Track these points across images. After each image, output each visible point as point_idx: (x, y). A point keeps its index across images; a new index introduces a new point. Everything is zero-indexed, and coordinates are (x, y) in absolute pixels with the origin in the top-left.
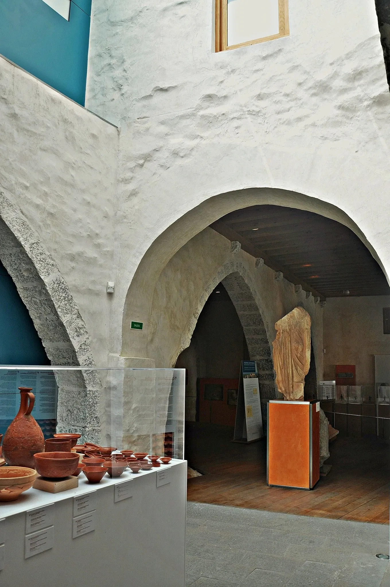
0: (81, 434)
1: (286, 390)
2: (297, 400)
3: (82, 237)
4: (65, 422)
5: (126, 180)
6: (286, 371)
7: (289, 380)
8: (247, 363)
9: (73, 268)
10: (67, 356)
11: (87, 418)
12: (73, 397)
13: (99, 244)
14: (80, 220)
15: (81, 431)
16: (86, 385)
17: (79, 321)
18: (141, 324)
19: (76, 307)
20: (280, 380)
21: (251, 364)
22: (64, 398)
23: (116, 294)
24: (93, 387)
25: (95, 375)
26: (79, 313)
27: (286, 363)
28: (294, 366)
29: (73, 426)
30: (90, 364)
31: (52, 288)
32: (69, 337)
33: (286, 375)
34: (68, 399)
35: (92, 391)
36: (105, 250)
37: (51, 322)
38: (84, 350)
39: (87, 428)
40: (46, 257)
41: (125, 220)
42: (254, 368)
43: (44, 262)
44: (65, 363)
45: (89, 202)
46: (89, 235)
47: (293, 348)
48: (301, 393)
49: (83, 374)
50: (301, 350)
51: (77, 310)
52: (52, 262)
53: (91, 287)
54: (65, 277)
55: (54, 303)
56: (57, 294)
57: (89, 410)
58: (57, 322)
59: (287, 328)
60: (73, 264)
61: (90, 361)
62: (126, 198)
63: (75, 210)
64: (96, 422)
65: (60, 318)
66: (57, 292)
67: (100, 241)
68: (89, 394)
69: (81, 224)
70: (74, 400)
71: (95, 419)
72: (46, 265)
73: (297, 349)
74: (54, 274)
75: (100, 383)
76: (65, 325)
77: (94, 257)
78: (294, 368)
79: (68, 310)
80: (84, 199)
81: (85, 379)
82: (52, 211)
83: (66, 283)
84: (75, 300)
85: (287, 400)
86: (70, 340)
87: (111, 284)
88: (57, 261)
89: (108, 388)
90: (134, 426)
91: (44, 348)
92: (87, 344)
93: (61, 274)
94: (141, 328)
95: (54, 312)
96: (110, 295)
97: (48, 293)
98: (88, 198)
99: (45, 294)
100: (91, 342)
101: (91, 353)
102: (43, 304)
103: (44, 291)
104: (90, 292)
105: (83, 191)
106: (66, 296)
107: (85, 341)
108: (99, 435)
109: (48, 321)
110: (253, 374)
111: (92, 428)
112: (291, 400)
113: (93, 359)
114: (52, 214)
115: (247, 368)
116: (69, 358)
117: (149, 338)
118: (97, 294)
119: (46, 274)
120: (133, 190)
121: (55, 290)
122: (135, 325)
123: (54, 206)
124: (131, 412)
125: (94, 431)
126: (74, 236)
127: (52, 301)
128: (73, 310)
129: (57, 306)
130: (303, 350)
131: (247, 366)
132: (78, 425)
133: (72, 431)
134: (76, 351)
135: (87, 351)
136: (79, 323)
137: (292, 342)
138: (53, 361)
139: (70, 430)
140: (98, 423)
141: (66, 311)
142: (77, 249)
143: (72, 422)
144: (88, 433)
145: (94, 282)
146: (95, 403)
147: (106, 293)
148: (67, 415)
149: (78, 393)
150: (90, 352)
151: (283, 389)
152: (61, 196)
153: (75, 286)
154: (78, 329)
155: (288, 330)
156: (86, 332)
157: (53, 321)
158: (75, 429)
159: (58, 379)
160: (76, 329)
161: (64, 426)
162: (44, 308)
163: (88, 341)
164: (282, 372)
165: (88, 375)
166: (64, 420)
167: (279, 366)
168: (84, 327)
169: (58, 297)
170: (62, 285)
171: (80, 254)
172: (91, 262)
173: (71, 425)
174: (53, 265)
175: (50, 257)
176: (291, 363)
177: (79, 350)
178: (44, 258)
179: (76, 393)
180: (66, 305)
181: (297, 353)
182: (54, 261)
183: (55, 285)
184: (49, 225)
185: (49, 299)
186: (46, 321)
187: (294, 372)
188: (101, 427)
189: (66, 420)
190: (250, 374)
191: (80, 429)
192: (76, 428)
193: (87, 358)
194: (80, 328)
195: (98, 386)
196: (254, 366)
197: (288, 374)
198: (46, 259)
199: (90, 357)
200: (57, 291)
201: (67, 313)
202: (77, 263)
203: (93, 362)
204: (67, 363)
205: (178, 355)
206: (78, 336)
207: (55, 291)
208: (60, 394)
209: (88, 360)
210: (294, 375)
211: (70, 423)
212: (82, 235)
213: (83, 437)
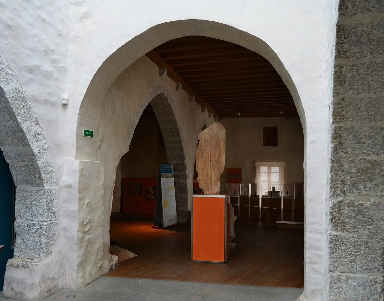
0: (39, 227)
1: (205, 187)
2: (214, 194)
3: (39, 51)
4: (24, 218)
5: (78, 3)
6: (206, 172)
7: (209, 178)
8: (164, 166)
9: (31, 79)
10: (26, 159)
11: (45, 213)
12: (32, 195)
13: (54, 59)
14: (36, 36)
15: (39, 225)
16: (44, 184)
17: (37, 127)
18: (92, 132)
19: (35, 115)
20: (201, 179)
21: (168, 167)
22: (22, 196)
23: (70, 105)
24: (50, 185)
25: (52, 175)
26: (37, 121)
27: (206, 165)
28: (212, 168)
29: (31, 221)
30: (48, 166)
31: (12, 96)
32: (29, 142)
33: (206, 174)
34: (26, 197)
35: (50, 189)
36: (59, 65)
37: (11, 128)
38: (43, 154)
39: (46, 222)
40: (5, 67)
41: (78, 40)
42: (171, 170)
43: (3, 71)
44: (24, 166)
45: (44, 20)
46: (45, 50)
47: (212, 154)
48: (217, 189)
49: (42, 174)
50: (218, 155)
51: (36, 118)
52: (11, 72)
53: (48, 98)
54: (23, 87)
55: (14, 110)
56: (16, 102)
57: (47, 206)
58: (17, 128)
59: (208, 138)
60: (31, 76)
61: (48, 164)
62: (78, 20)
63: (32, 25)
64: (53, 216)
65: (20, 125)
66: (17, 101)
67: (55, 57)
68: (47, 192)
69: (37, 39)
70: (32, 198)
71: (52, 214)
72: (5, 75)
73: (215, 155)
74: (13, 84)
75: (56, 182)
76: (24, 131)
77: (50, 71)
78: (212, 169)
79: (27, 117)
80: (40, 16)
81: (43, 179)
82: (10, 23)
83: (25, 93)
84: (33, 109)
85: (207, 194)
86: (30, 145)
87: (65, 96)
88: (15, 71)
89: (64, 186)
90: (87, 219)
91: (3, 152)
92: (45, 149)
93: (20, 84)
94: (92, 135)
95: (13, 119)
96: (65, 105)
97: (8, 101)
98: (44, 15)
99: (5, 102)
100: (49, 147)
101: (49, 156)
102: (3, 111)
103: (4, 99)
104: (47, 102)
105: (40, 8)
106: (25, 104)
107: (44, 146)
108: (56, 227)
109: (7, 128)
110: (170, 175)
111: (50, 222)
112: (210, 194)
113: (50, 162)
114: (9, 26)
115: (164, 170)
116: (28, 161)
117: (98, 144)
118: (54, 104)
119: (5, 83)
120: (85, 13)
121: (15, 98)
122: (87, 133)
123: (11, 19)
124: (85, 206)
125: (52, 224)
126: (31, 50)
127: (12, 108)
128: (32, 117)
129: (17, 114)
130: (219, 155)
131: (164, 168)
132: (36, 220)
133: (30, 225)
134: (36, 155)
135: (45, 154)
136: (38, 129)
137: (211, 149)
138: (11, 164)
139: (28, 225)
140: (55, 217)
141: (25, 119)
142: (34, 61)
143: (31, 218)
144: (46, 227)
145: (50, 94)
146: (52, 200)
147: (61, 104)
148: (25, 211)
149: (36, 192)
150: (47, 155)
151: (204, 186)
152: (18, 9)
153: (33, 96)
154: (36, 135)
155: (208, 140)
156: (44, 138)
157: (12, 127)
158: (34, 224)
159: (16, 180)
160: (35, 135)
161: (22, 222)
162: (3, 115)
163: (46, 146)
164: (203, 172)
165: (46, 175)
166: (22, 216)
167: (200, 168)
168: (42, 133)
169: (18, 105)
170: (22, 94)
171: (37, 67)
172: (48, 75)
173: (29, 220)
174: (12, 75)
175: (9, 67)
176: (210, 166)
177: (38, 153)
178: (3, 67)
179: (34, 192)
180: (25, 113)
181: (215, 158)
182: (13, 71)
183: (15, 94)
184: (7, 36)
185: (9, 107)
186: (5, 127)
187: (213, 172)
188: (57, 221)
189: (24, 216)
190: (167, 175)
191: (38, 224)
192: (35, 222)
193: (45, 161)
194: (39, 135)
195: (55, 185)
196: (171, 168)
197: (208, 174)
198: (5, 69)
199: (48, 160)
200: (16, 99)
201: (26, 121)
202: (35, 75)
203: (51, 164)
204: (26, 165)
205: (120, 158)
206: (37, 141)
207: (14, 100)
208: (18, 193)
209: (46, 162)
210: (213, 175)
211: (29, 218)
212: (38, 50)
213: (42, 230)
